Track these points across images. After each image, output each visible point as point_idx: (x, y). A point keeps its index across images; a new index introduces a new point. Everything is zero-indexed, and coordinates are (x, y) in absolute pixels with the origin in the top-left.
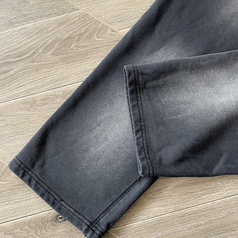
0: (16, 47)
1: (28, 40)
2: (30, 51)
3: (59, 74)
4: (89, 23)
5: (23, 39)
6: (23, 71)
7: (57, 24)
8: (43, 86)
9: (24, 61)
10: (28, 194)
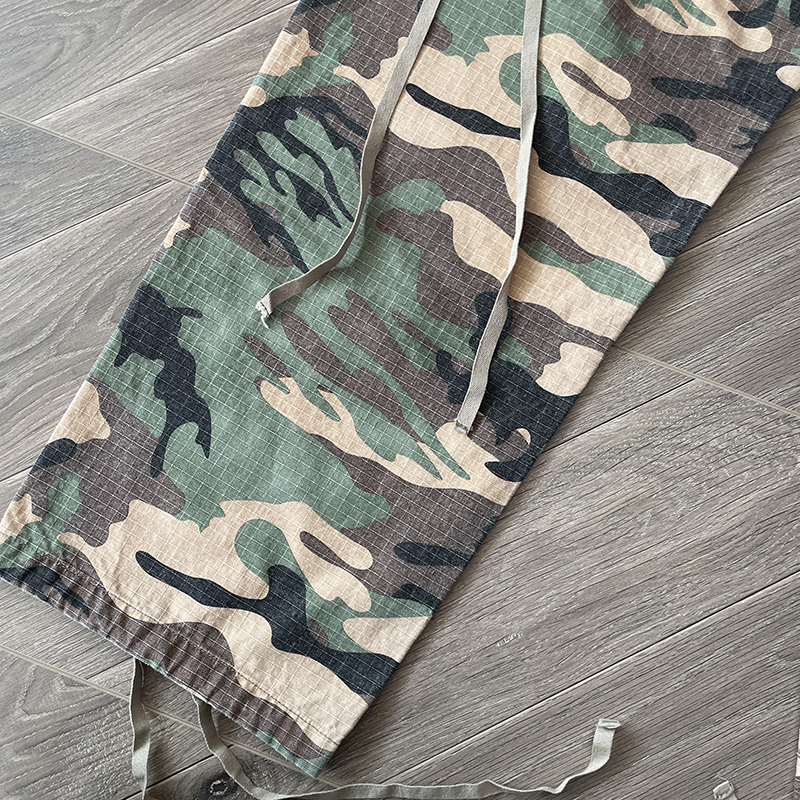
0: (5, 320)
1: (36, 293)
2: (47, 325)
5: (22, 293)
6: (36, 385)
7: (112, 233)
9: (34, 356)
10: (112, 737)
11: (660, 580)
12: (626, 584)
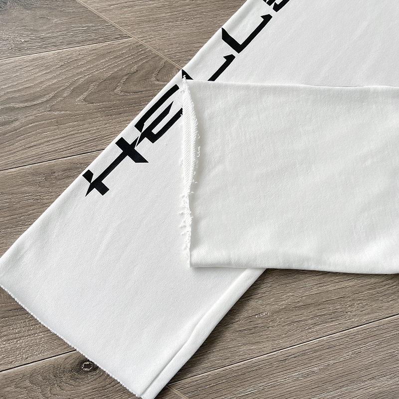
0: (25, 86)
1: (46, 76)
2: (48, 94)
3: (94, 131)
4: (144, 58)
5: (38, 74)
6: (34, 124)
7: (95, 56)
8: (67, 149)
9: (37, 109)
11: (346, 299)
12: (328, 298)
